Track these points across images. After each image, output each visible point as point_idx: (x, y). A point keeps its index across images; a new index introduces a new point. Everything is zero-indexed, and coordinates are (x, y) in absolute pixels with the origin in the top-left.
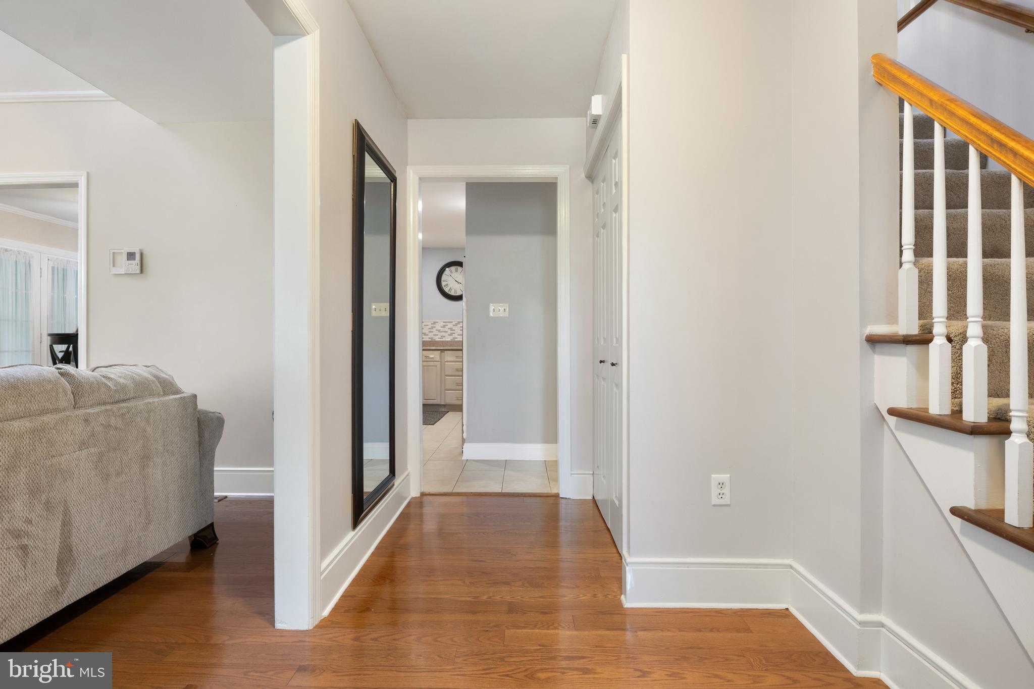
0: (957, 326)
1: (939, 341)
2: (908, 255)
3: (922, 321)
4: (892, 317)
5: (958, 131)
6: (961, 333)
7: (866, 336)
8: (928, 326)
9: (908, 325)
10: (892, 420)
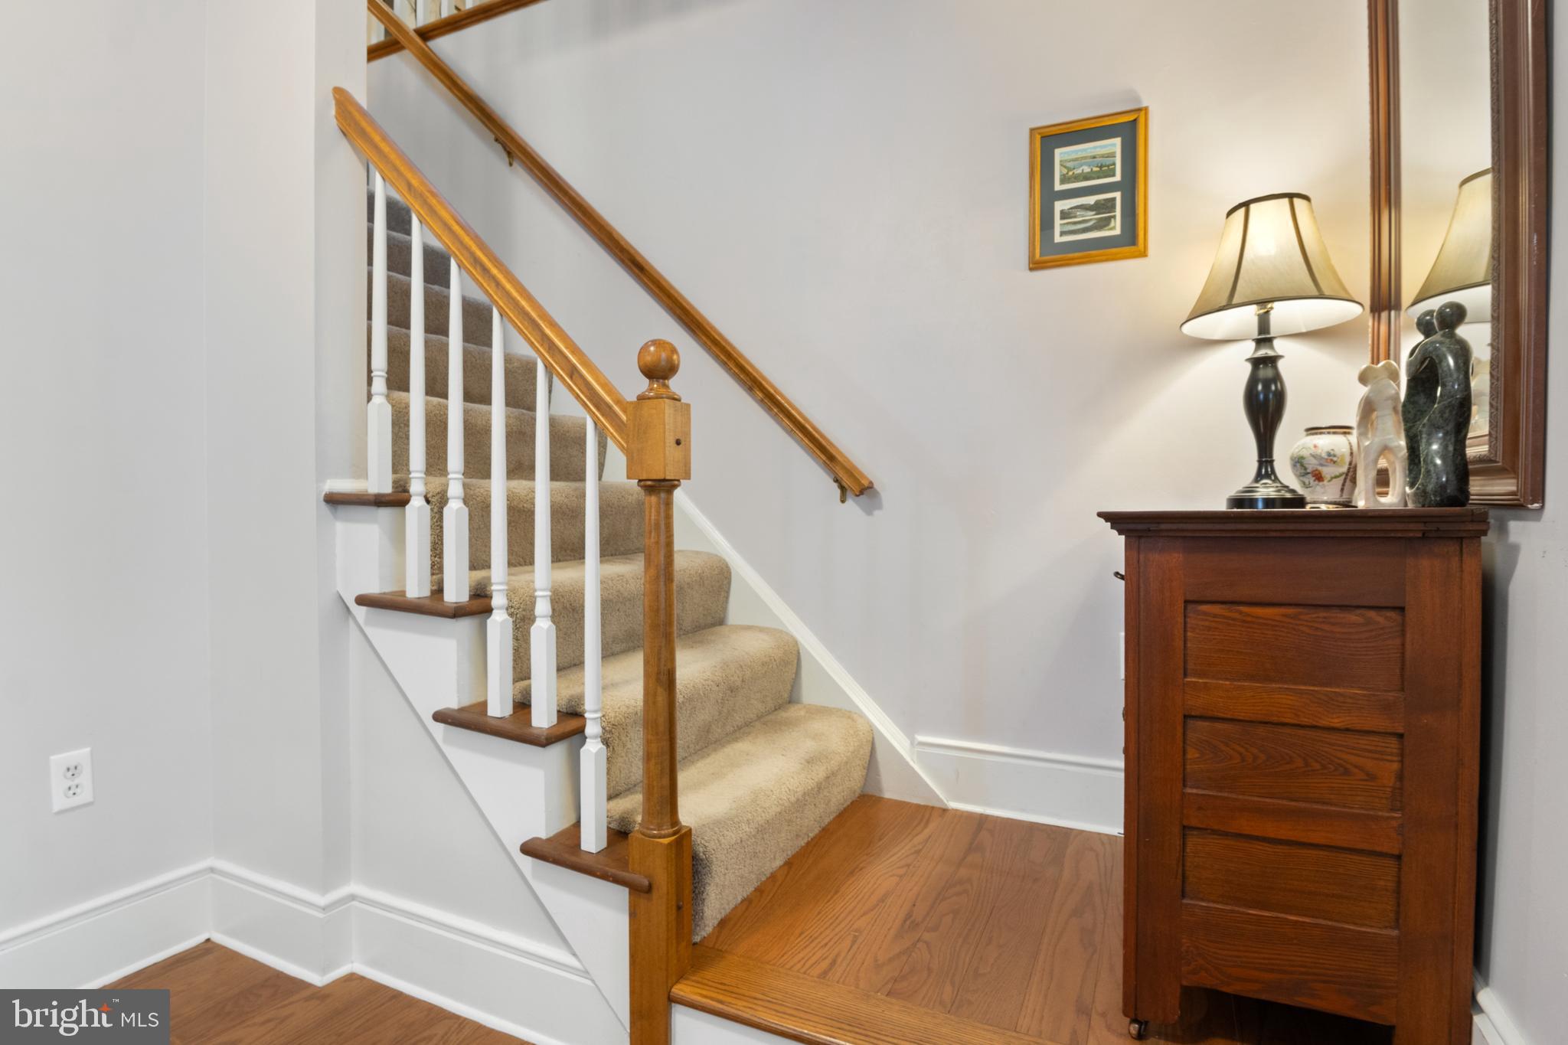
0: (436, 482)
1: (417, 503)
2: (379, 385)
3: (395, 476)
4: (361, 471)
5: (440, 236)
6: (438, 493)
7: (326, 494)
8: (402, 483)
9: (380, 483)
10: (360, 612)
